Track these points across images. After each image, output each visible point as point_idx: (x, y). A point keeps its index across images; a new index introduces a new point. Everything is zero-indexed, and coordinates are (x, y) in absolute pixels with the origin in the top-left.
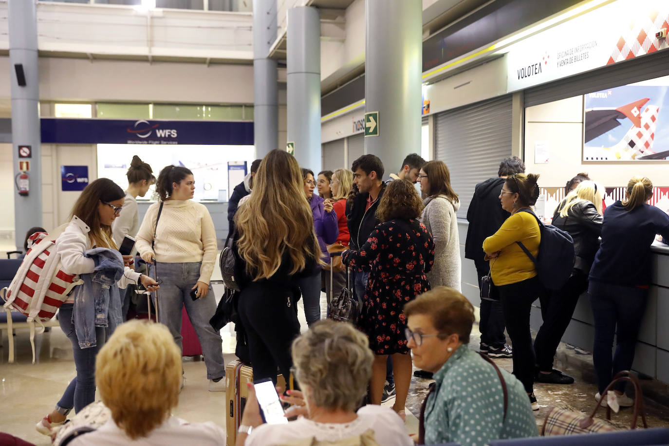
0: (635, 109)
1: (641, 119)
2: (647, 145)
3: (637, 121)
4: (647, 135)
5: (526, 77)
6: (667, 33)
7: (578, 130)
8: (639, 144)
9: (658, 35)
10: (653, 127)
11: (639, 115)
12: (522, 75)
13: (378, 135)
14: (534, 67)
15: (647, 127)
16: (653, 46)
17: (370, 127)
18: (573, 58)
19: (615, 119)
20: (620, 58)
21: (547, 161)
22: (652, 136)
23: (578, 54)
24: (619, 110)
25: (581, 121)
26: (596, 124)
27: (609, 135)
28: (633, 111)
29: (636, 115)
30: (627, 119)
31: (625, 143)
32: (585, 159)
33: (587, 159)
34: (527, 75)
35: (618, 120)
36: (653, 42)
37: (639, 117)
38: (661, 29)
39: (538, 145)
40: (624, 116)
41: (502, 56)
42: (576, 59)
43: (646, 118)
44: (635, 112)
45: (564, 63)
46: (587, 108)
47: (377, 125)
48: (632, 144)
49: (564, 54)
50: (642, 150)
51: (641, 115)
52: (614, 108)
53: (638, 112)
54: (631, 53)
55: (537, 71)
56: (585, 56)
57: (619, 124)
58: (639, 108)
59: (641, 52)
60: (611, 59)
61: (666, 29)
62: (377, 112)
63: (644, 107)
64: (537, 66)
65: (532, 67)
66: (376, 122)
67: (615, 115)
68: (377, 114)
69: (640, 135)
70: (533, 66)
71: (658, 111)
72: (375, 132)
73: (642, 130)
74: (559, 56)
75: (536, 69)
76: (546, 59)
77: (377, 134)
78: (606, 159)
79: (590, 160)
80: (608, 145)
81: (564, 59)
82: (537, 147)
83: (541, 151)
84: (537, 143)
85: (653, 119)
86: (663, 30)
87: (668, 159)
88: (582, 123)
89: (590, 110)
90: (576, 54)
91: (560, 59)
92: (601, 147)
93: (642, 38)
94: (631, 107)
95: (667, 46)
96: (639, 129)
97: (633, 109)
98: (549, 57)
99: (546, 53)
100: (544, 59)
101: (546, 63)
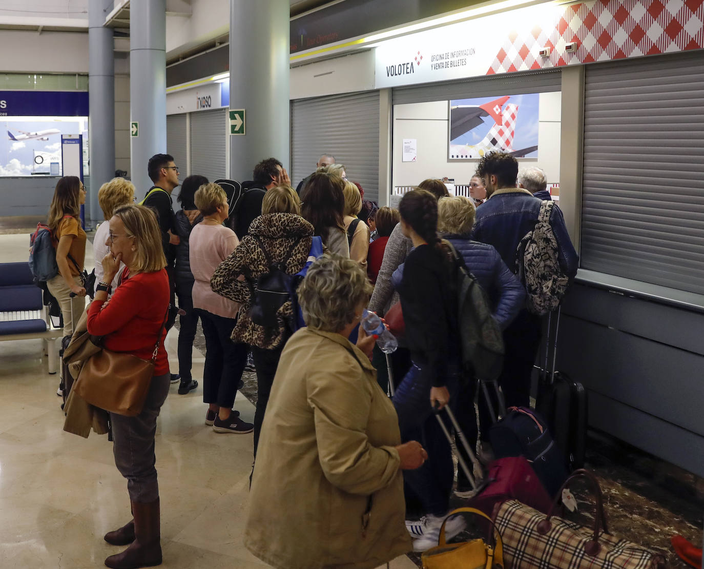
0: (497, 106)
1: (503, 117)
2: (508, 143)
3: (499, 119)
4: (507, 133)
5: (396, 75)
6: (551, 52)
7: (443, 128)
8: (501, 142)
9: (542, 53)
10: (513, 125)
11: (500, 113)
12: (391, 71)
13: (245, 134)
14: (405, 66)
15: (508, 125)
16: (536, 63)
17: (236, 125)
18: (449, 63)
19: (479, 117)
20: (501, 70)
21: (414, 158)
22: (512, 134)
23: (455, 59)
24: (482, 108)
25: (447, 119)
26: (461, 122)
27: (473, 133)
28: (495, 109)
29: (497, 113)
30: (489, 117)
31: (487, 141)
32: (451, 158)
33: (453, 157)
34: (397, 73)
35: (481, 117)
36: (536, 58)
37: (501, 115)
38: (544, 47)
39: (405, 143)
40: (487, 114)
41: (369, 50)
42: (452, 64)
43: (506, 116)
44: (497, 110)
45: (438, 66)
46: (453, 105)
47: (243, 124)
48: (494, 142)
49: (438, 58)
50: (503, 148)
51: (502, 113)
52: (478, 106)
53: (499, 110)
54: (512, 66)
55: (409, 71)
56: (463, 62)
57: (482, 121)
58: (501, 106)
59: (524, 67)
60: (491, 70)
61: (549, 48)
62: (244, 110)
63: (504, 105)
64: (409, 66)
65: (402, 66)
66: (243, 121)
67: (479, 113)
68: (243, 112)
69: (501, 133)
70: (404, 65)
71: (517, 109)
72: (241, 130)
73: (503, 127)
74: (433, 58)
75: (408, 68)
76: (419, 59)
77: (243, 133)
78: (471, 157)
79: (455, 158)
80: (472, 143)
81: (439, 62)
82: (404, 145)
83: (408, 149)
84: (405, 140)
85: (513, 117)
86: (547, 49)
87: (527, 156)
88: (448, 120)
89: (456, 107)
90: (453, 59)
91: (435, 62)
92: (466, 144)
93: (524, 53)
94: (494, 104)
95: (551, 66)
96: (501, 127)
97: (495, 106)
98: (421, 58)
99: (419, 53)
100: (416, 59)
101: (419, 63)
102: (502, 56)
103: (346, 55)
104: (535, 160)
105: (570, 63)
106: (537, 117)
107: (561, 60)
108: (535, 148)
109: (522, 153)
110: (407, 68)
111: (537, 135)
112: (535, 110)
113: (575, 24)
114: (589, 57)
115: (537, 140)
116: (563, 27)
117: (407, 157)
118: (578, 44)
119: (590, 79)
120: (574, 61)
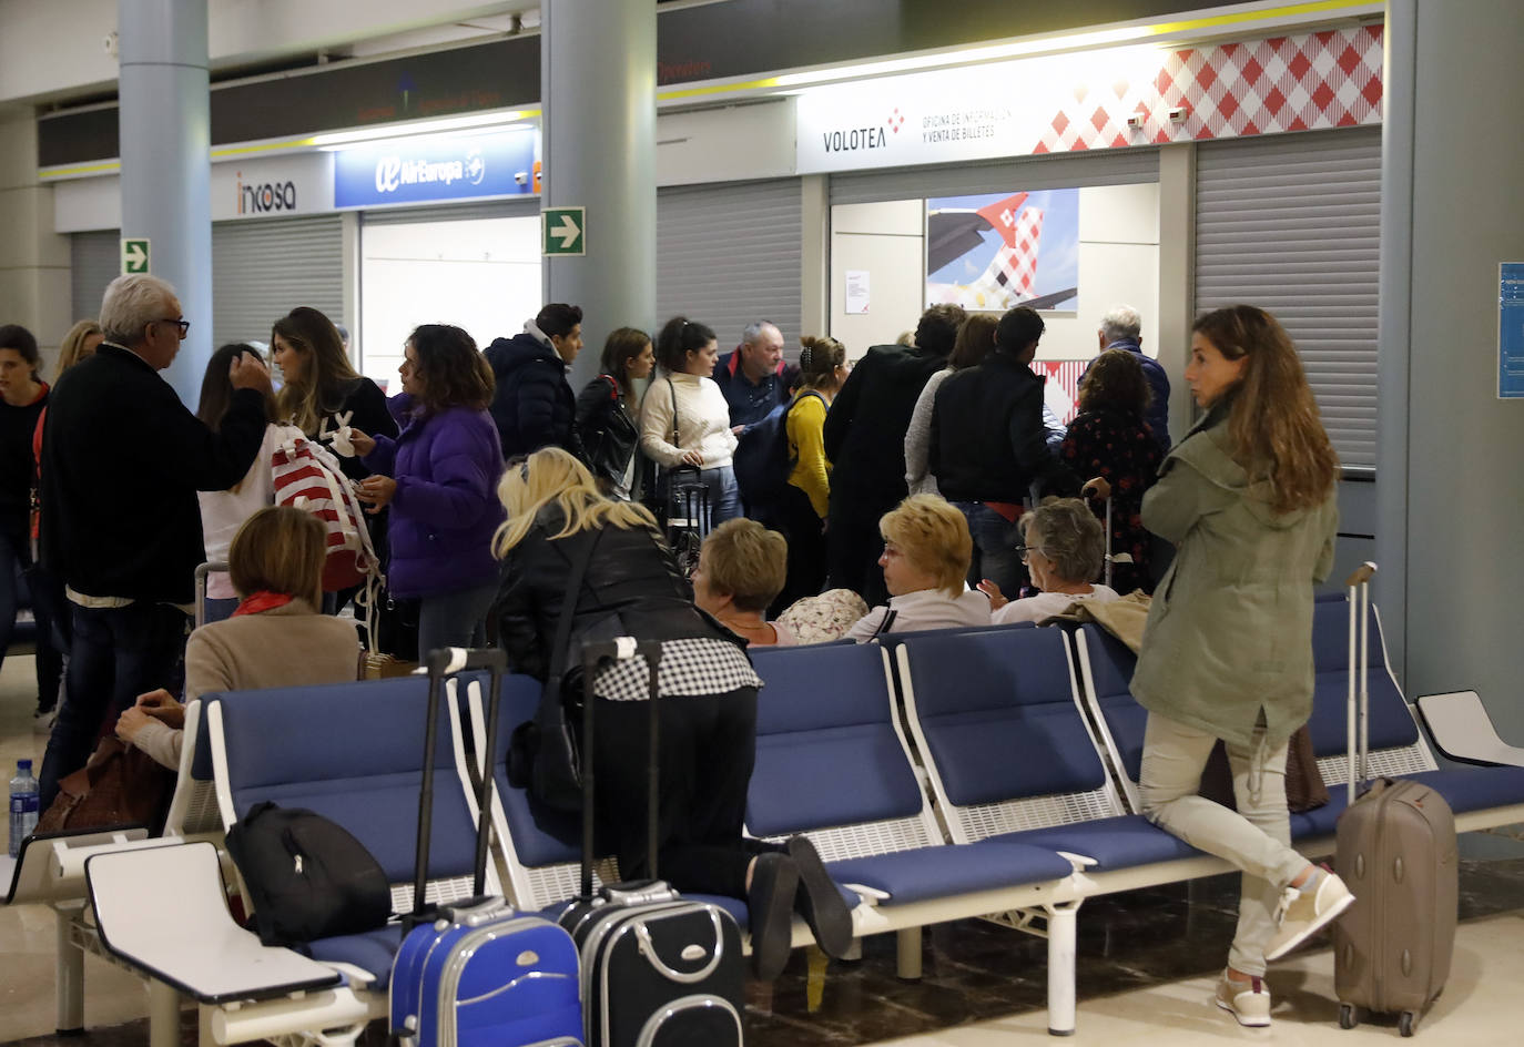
0: (1007, 212)
1: (1017, 232)
2: (1026, 281)
3: (1009, 235)
4: (1025, 263)
5: (846, 149)
6: (1145, 122)
7: (914, 252)
8: (1014, 279)
9: (1131, 122)
10: (1035, 247)
11: (1012, 224)
13: (584, 254)
14: (867, 134)
15: (1025, 246)
16: (1120, 137)
18: (961, 132)
19: (975, 231)
20: (1060, 145)
21: (866, 308)
22: (1034, 264)
23: (972, 125)
24: (981, 215)
25: (921, 234)
26: (946, 239)
27: (966, 261)
28: (1003, 217)
29: (1007, 224)
30: (993, 230)
31: (990, 278)
34: (847, 145)
35: (979, 232)
36: (1120, 130)
37: (1013, 229)
39: (850, 279)
40: (989, 227)
41: (782, 99)
42: (966, 134)
43: (1023, 231)
44: (1007, 218)
45: (938, 137)
46: (931, 208)
47: (580, 235)
48: (1002, 279)
49: (937, 121)
50: (1018, 291)
51: (1017, 225)
52: (974, 211)
53: (1011, 219)
54: (1080, 142)
55: (874, 142)
56: (989, 131)
57: (981, 240)
58: (1013, 211)
59: (1100, 142)
60: (1041, 146)
61: (1143, 114)
62: (583, 208)
63: (1020, 209)
64: (876, 134)
65: (860, 134)
66: (580, 226)
67: (975, 224)
68: (581, 211)
69: (1014, 262)
70: (863, 131)
71: (1041, 217)
72: (577, 246)
73: (1017, 251)
74: (926, 124)
75: (873, 137)
77: (581, 251)
80: (966, 280)
81: (939, 129)
82: (849, 282)
83: (855, 290)
84: (849, 273)
85: (1035, 232)
86: (1139, 116)
87: (1059, 307)
88: (923, 236)
89: (935, 212)
90: (967, 125)
91: (931, 129)
92: (953, 283)
93: (1100, 120)
94: (999, 208)
95: (1146, 141)
96: (1013, 251)
97: (1002, 212)
98: (902, 120)
99: (896, 111)
100: (890, 121)
101: (896, 130)
102: (1060, 124)
103: (723, 107)
104: (1073, 315)
105: (1176, 139)
106: (1076, 234)
107: (1162, 134)
108: (1070, 294)
109: (1051, 301)
110: (871, 138)
111: (1075, 267)
112: (1072, 221)
113: (1184, 79)
114: (1205, 131)
115: (1075, 279)
116: (1165, 83)
117: (855, 305)
118: (1189, 111)
119: (1203, 164)
120: (1181, 136)
